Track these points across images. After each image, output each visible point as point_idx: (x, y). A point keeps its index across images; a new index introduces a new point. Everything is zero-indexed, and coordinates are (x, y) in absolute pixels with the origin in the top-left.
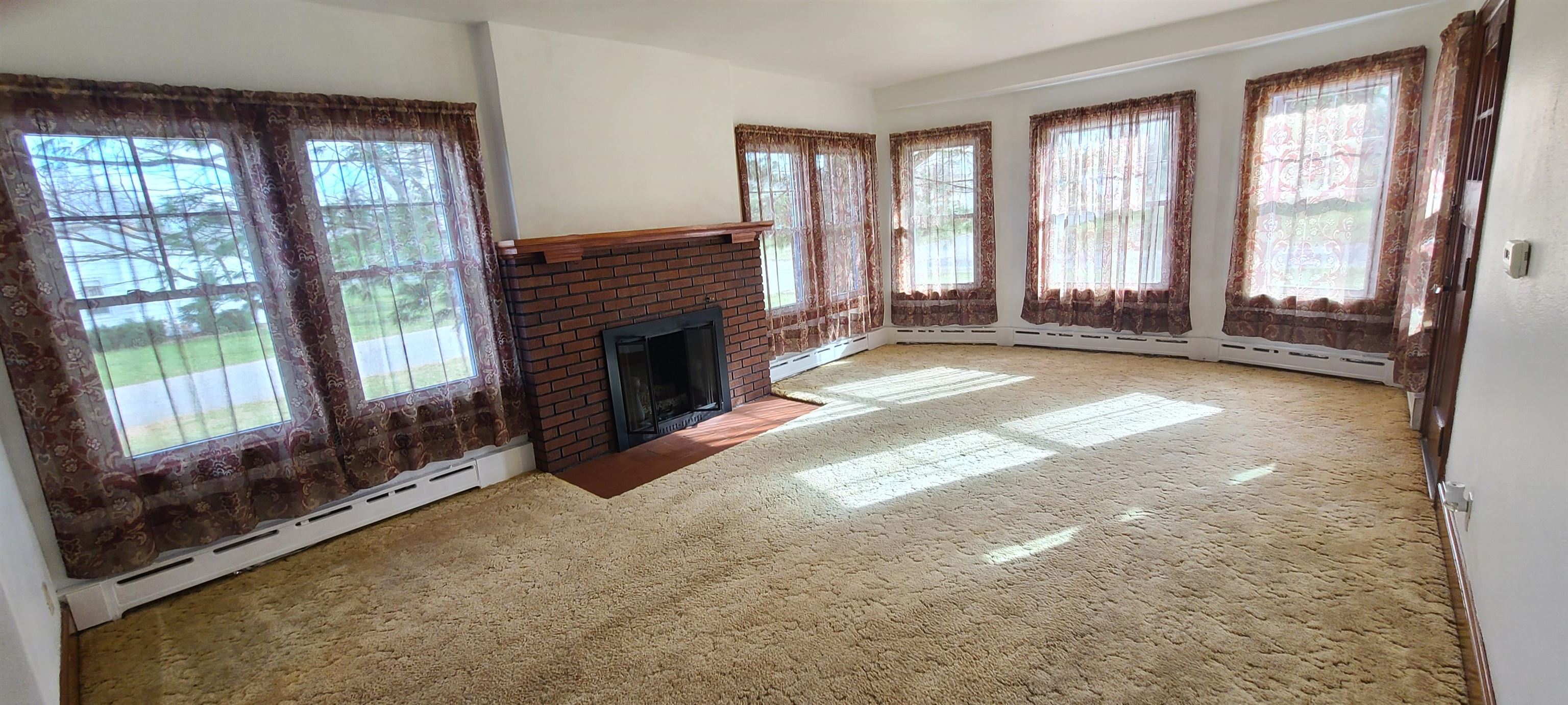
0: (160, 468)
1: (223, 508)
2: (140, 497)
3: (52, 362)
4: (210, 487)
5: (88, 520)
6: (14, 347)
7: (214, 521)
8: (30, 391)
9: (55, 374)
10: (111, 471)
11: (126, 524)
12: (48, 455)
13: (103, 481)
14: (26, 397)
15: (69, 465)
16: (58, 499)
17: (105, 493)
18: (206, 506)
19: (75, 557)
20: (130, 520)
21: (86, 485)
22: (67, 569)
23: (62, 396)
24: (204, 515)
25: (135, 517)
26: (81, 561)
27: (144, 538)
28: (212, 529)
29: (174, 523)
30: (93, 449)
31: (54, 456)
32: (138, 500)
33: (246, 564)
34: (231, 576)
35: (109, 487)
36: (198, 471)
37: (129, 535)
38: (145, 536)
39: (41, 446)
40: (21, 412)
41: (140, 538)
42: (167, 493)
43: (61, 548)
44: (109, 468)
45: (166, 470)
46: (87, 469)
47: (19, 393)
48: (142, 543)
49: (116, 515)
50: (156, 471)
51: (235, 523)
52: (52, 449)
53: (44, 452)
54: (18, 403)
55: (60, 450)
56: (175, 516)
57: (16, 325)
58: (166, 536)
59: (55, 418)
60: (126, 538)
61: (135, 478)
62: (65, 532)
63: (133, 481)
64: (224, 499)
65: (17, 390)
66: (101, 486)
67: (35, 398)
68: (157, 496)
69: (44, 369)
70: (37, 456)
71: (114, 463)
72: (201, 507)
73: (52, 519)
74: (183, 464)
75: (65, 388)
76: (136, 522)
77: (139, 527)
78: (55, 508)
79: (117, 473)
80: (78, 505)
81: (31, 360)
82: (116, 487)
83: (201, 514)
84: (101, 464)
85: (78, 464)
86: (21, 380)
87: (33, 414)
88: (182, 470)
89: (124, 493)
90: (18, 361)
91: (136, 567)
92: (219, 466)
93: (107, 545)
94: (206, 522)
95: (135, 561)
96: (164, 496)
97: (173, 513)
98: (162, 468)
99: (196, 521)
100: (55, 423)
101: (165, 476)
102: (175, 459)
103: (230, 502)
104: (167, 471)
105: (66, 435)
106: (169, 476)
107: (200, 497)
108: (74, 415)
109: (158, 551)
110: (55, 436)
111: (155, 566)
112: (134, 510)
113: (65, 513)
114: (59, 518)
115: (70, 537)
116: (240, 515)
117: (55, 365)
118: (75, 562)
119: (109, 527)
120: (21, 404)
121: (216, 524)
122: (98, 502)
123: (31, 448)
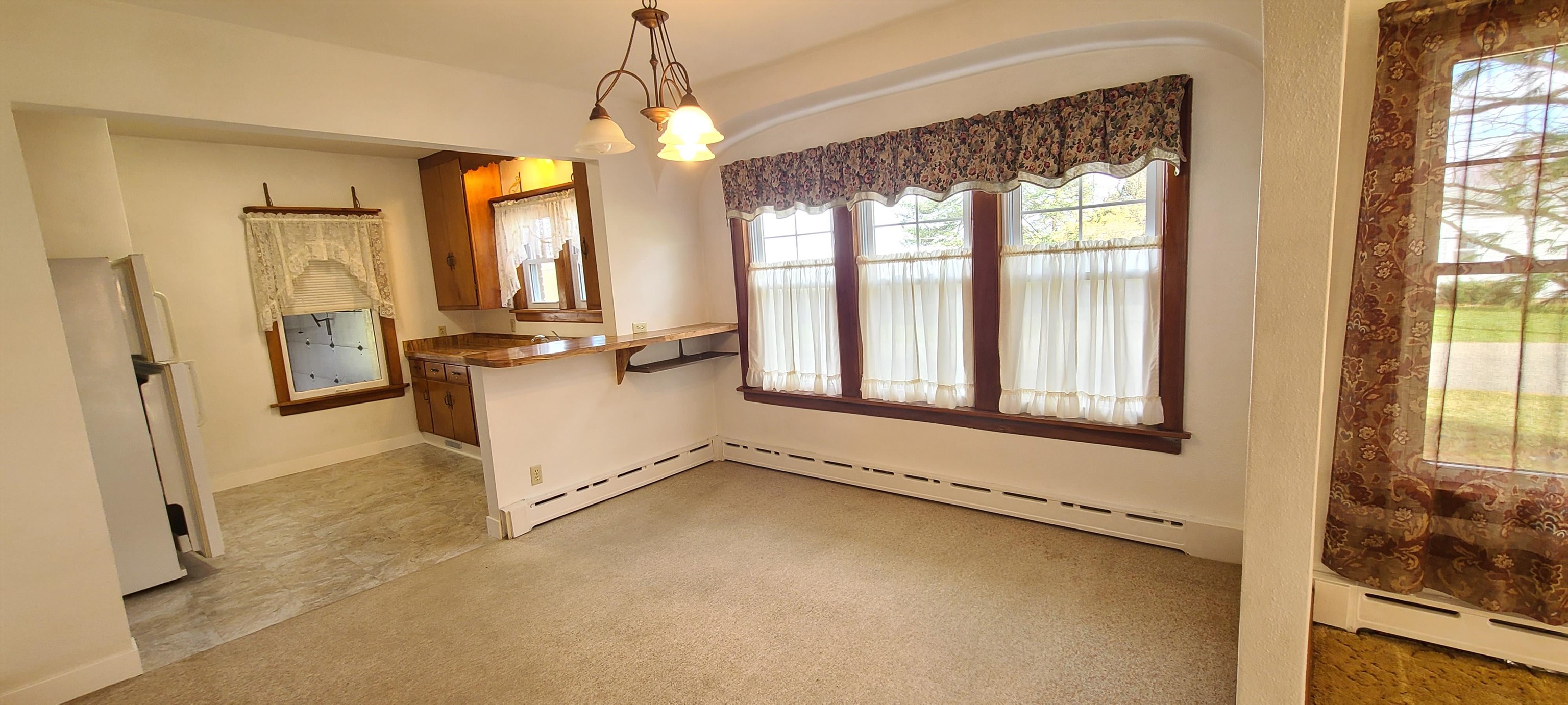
0: (1466, 489)
1: (1530, 575)
2: (1428, 513)
3: (1393, 333)
4: (1524, 538)
5: (1363, 514)
6: (1362, 311)
7: (1509, 586)
8: (1360, 361)
9: (1391, 350)
10: (1409, 473)
11: (1402, 539)
12: (1351, 434)
13: (1395, 482)
14: (1353, 366)
15: (1367, 451)
16: (1343, 482)
17: (1393, 494)
18: (1509, 562)
19: (1336, 547)
20: (1408, 537)
21: (1377, 478)
22: (1324, 555)
23: (1390, 373)
24: (1502, 573)
25: (1415, 536)
26: (1342, 553)
27: (1415, 563)
28: (1505, 595)
29: (1455, 562)
30: (1398, 442)
31: (1357, 436)
32: (1425, 516)
33: (1531, 661)
34: (1500, 662)
35: (1399, 491)
36: (1515, 512)
37: (1401, 553)
38: (1417, 562)
39: (1348, 422)
40: (1342, 379)
41: (1410, 561)
42: (1462, 522)
43: (1327, 531)
44: (1408, 469)
45: (1472, 494)
46: (1383, 461)
47: (1349, 360)
48: (1411, 568)
49: (1395, 524)
50: (1459, 491)
51: (1541, 602)
52: (1357, 428)
53: (1348, 429)
54: (1343, 371)
55: (1366, 432)
56: (1459, 555)
57: (1374, 287)
58: (1439, 571)
59: (1374, 396)
60: (1396, 555)
61: (1431, 490)
62: (1337, 518)
63: (1429, 493)
64: (1538, 565)
65: (1347, 356)
66: (1391, 486)
67: (1362, 369)
68: (1447, 520)
69: (1383, 340)
70: (1341, 430)
71: (1415, 466)
72: (1502, 561)
73: (1330, 499)
74: (1500, 498)
75: (1394, 364)
76: (1413, 543)
77: (1416, 549)
78: (1337, 489)
79: (1415, 479)
80: (1359, 495)
81: (1374, 328)
82: (1407, 494)
83: (1498, 570)
84: (1398, 462)
85: (1377, 453)
86: (1354, 348)
87: (1353, 386)
88: (1495, 506)
89: (1415, 504)
90: (1360, 327)
91: (1393, 590)
92: (1552, 520)
93: (1371, 550)
94: (1500, 583)
95: (1395, 584)
96: (1456, 525)
97: (1461, 550)
98: (1469, 490)
99: (1486, 575)
100: (1371, 401)
101: (1468, 501)
102: (1491, 486)
103: (1547, 574)
104: (1474, 497)
105: (1377, 418)
106: (1474, 505)
107: (1506, 548)
108: (1392, 398)
109: (1423, 584)
110: (1365, 416)
111: (1412, 598)
112: (1417, 527)
113: (1345, 498)
114: (1337, 501)
115: (1340, 524)
116: (1555, 597)
117: (1395, 337)
118: (1335, 551)
119: (1382, 533)
120: (1345, 372)
121: (1512, 591)
122: (1381, 501)
123: (1338, 420)
